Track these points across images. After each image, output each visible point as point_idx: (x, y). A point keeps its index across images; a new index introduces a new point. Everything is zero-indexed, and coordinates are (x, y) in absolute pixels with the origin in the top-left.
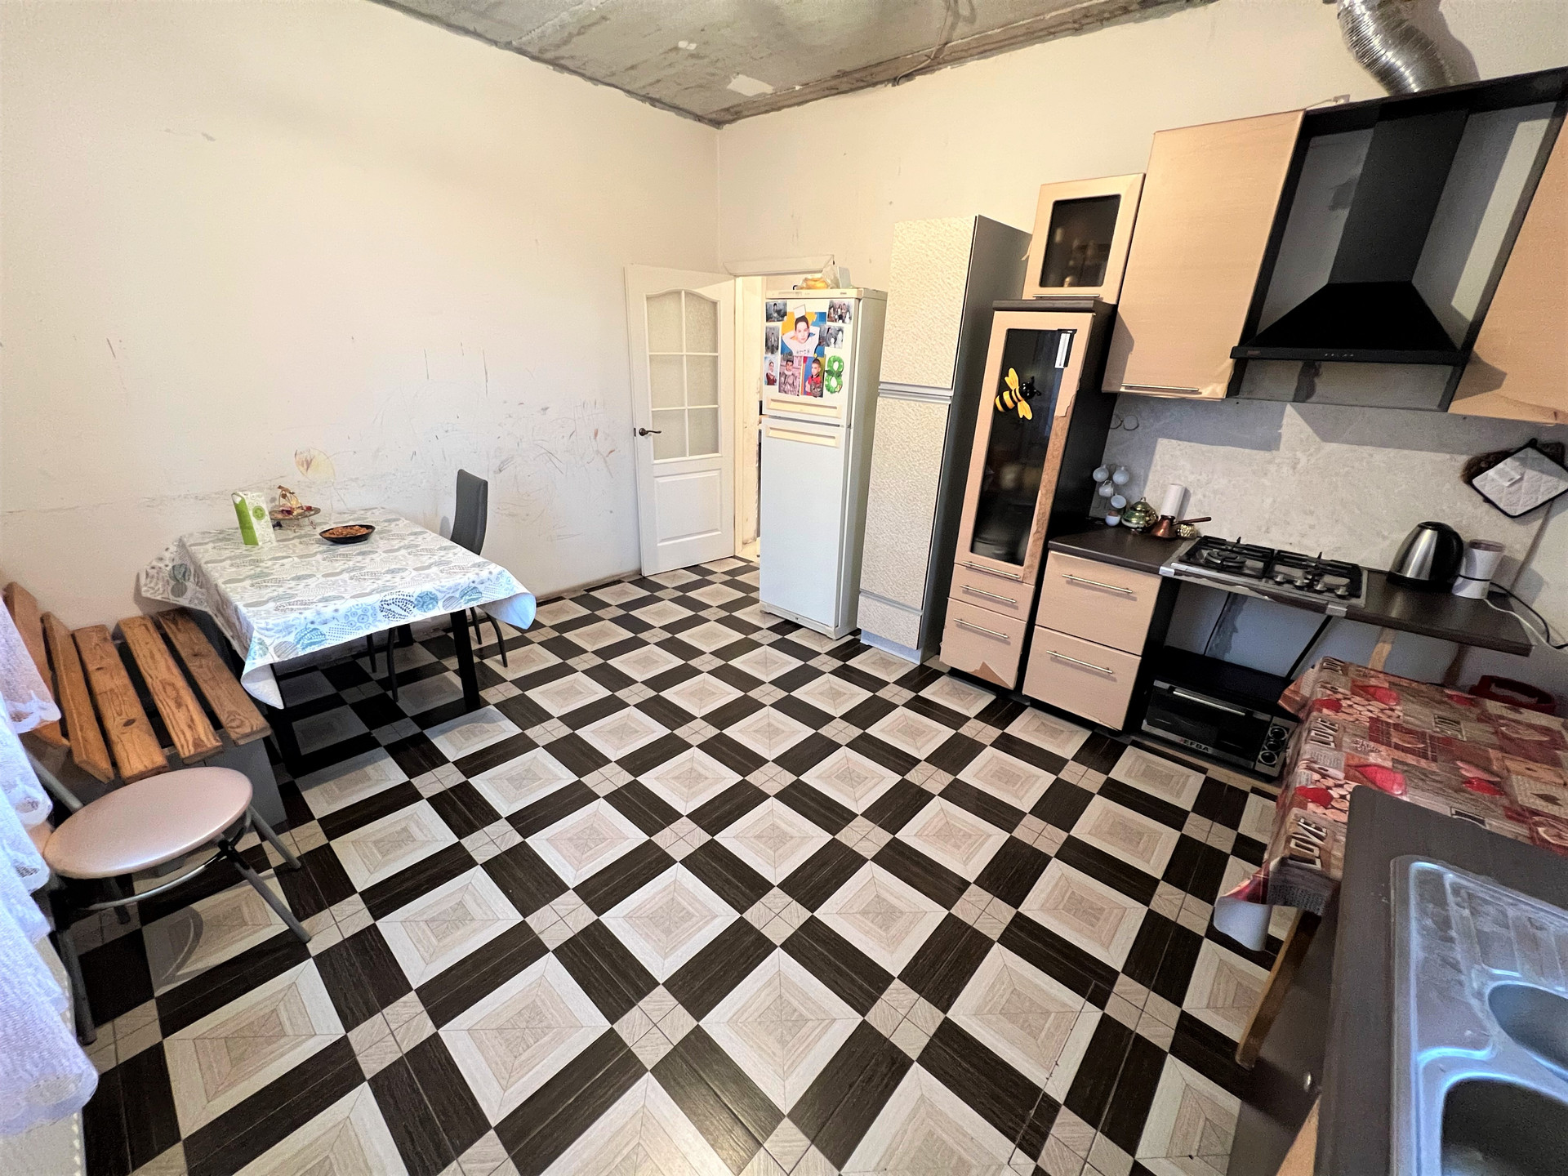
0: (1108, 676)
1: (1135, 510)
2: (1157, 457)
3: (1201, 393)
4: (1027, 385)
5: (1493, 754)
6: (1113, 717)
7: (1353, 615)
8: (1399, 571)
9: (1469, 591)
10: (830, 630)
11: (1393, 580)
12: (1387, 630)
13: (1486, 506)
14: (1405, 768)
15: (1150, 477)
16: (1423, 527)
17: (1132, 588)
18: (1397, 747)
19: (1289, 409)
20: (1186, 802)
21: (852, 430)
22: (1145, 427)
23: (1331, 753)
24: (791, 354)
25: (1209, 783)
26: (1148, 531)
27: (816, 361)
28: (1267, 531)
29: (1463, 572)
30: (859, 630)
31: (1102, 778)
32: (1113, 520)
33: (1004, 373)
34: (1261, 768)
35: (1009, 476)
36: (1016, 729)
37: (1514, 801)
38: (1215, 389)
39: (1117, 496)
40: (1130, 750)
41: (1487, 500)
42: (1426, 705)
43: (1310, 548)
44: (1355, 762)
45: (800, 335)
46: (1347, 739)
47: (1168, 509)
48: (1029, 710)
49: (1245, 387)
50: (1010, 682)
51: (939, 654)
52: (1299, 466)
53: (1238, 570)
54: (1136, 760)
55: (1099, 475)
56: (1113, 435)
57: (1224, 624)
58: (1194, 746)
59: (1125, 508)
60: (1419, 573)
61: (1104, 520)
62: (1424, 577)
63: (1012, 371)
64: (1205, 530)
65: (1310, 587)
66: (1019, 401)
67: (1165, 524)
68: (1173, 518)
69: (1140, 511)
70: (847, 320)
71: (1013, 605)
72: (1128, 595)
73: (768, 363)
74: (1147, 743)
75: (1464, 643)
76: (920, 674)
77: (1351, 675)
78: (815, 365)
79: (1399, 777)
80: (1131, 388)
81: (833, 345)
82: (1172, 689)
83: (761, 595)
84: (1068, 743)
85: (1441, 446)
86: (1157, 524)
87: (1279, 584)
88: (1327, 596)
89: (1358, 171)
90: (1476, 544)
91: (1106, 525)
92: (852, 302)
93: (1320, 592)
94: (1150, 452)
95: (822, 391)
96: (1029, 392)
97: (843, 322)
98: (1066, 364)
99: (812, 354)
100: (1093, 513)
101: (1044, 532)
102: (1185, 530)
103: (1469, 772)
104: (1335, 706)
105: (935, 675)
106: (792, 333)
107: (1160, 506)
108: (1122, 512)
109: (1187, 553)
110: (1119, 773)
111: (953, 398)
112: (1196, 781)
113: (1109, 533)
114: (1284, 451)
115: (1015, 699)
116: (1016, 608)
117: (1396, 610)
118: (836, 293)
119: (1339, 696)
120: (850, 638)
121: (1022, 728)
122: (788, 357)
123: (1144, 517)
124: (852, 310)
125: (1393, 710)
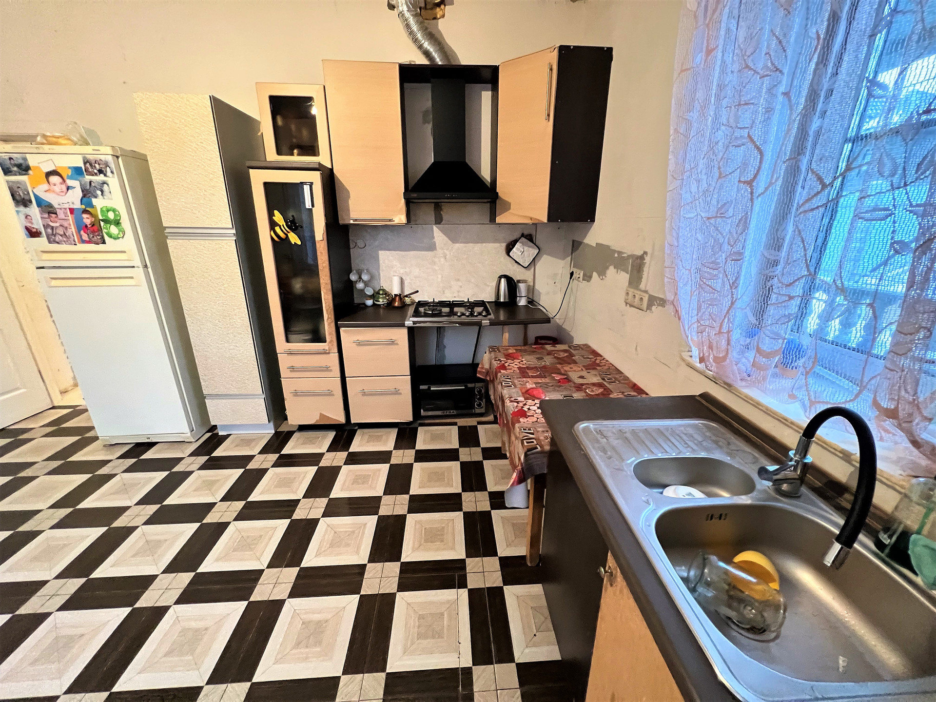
0: (397, 392)
1: (380, 294)
2: (381, 262)
3: (394, 221)
4: (290, 221)
5: (559, 366)
6: (406, 415)
7: (492, 324)
8: (498, 299)
9: (522, 302)
10: (187, 435)
11: (497, 304)
12: (505, 326)
13: (516, 264)
14: (540, 385)
15: (381, 275)
16: (500, 277)
17: (394, 338)
18: (533, 377)
19: (435, 227)
20: (454, 444)
21: (150, 270)
22: (370, 245)
23: (514, 390)
24: (50, 206)
25: (461, 429)
26: (390, 305)
27: (85, 211)
28: (444, 293)
29: (518, 295)
30: (216, 426)
31: (413, 452)
32: (369, 302)
33: (271, 215)
34: (478, 411)
35: (297, 285)
36: (356, 447)
37: (574, 383)
38: (400, 218)
39: (367, 288)
40: (421, 430)
41: (516, 262)
42: (529, 355)
43: (463, 297)
44: (524, 391)
45: (57, 189)
46: (516, 381)
47: (396, 291)
48: (359, 432)
49: (413, 218)
50: (342, 419)
51: (286, 419)
52: (447, 257)
53: (440, 315)
54: (425, 434)
55: (353, 277)
56: (353, 252)
57: (440, 346)
58: (448, 413)
59: (373, 294)
60: (505, 299)
61: (364, 304)
62: (507, 300)
63: (276, 212)
64: (417, 298)
65: (472, 314)
66: (289, 232)
67: (397, 298)
68: (400, 295)
69: (382, 294)
70: (109, 173)
71: (327, 369)
72: (392, 343)
73: (23, 217)
74: (427, 422)
75: (525, 324)
76: (277, 438)
77: (502, 350)
78: (85, 216)
79: (540, 390)
80: (356, 220)
81: (101, 197)
82: (429, 388)
83: (100, 432)
84: (387, 441)
85: (496, 241)
86: (393, 300)
87: (459, 316)
88: (480, 317)
89: (429, 104)
90: (519, 281)
91: (366, 306)
92: (109, 159)
93: (476, 316)
94: (377, 259)
95: (103, 237)
96: (293, 226)
97: (105, 175)
98: (313, 206)
99: (77, 205)
100: (356, 301)
101: (333, 317)
102: (407, 300)
103: (557, 377)
104: (503, 367)
105: (289, 435)
106: (45, 186)
107: (391, 290)
108: (372, 297)
109: (414, 312)
110: (420, 445)
111: (237, 235)
112: (455, 430)
113: (370, 310)
114: (439, 251)
115: (348, 428)
116: (331, 371)
117: (502, 316)
118: (88, 150)
119: (503, 362)
120: (209, 434)
121: (358, 445)
122: (48, 209)
123: (385, 297)
124: (113, 166)
125: (522, 361)
